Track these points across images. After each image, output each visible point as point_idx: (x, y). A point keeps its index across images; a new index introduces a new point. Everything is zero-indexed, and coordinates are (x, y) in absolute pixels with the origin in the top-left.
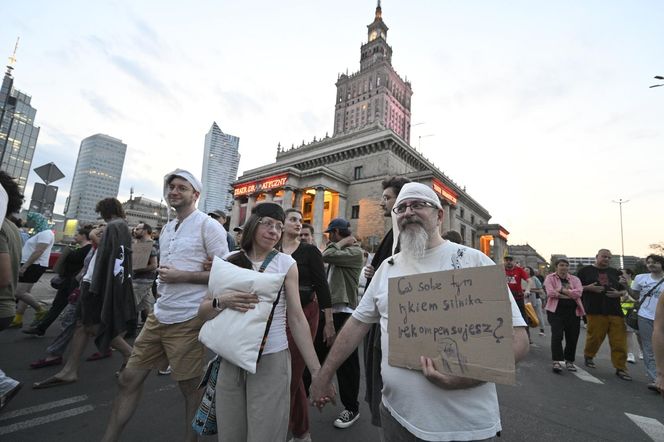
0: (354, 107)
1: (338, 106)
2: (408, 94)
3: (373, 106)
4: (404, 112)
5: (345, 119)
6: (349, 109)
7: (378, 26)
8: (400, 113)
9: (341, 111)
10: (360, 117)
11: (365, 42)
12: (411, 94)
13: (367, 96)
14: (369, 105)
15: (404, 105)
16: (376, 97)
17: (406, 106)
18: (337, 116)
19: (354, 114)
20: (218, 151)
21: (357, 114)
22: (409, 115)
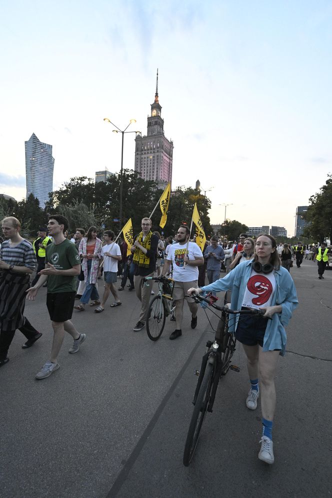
0: (146, 156)
1: (137, 154)
2: (171, 149)
3: (156, 158)
4: (169, 159)
5: (141, 162)
6: (143, 156)
7: (156, 106)
8: (168, 160)
9: (138, 156)
10: (149, 163)
11: (150, 116)
12: (173, 148)
13: (152, 151)
14: (154, 157)
15: (169, 155)
16: (157, 154)
17: (170, 155)
18: (136, 159)
19: (146, 159)
20: (38, 156)
21: (148, 161)
22: (172, 160)
